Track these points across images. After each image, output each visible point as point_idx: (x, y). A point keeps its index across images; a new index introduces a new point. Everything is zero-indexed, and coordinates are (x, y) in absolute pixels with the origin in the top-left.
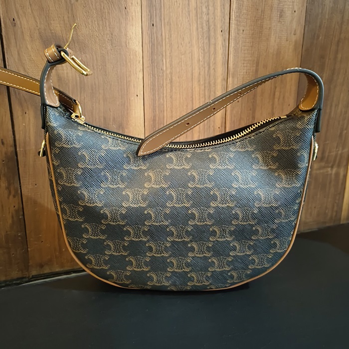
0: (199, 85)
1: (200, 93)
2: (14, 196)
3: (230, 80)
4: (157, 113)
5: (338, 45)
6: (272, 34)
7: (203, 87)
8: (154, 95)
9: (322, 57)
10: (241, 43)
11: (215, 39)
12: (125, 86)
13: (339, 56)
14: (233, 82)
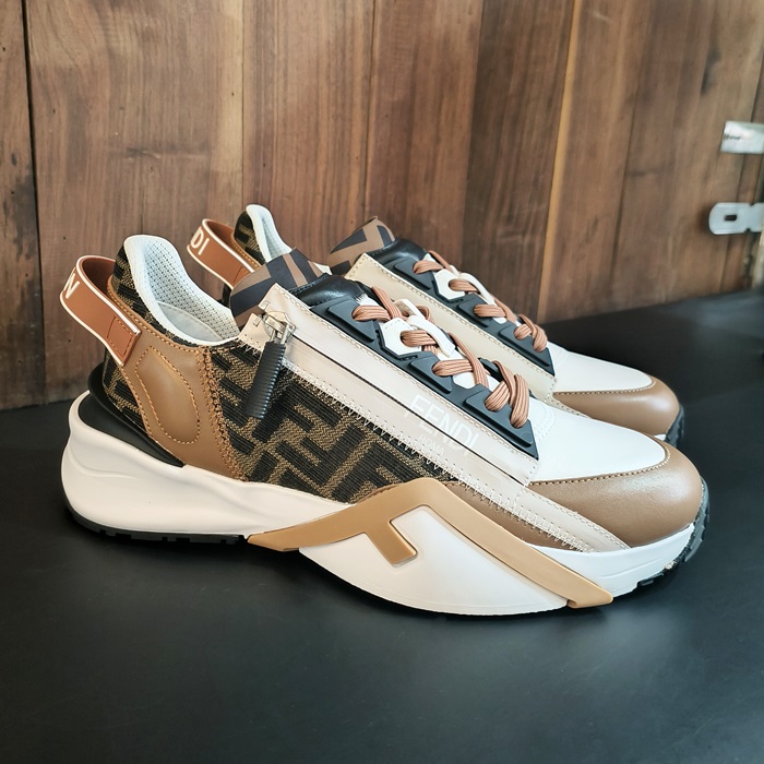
0: (329, 84)
1: (329, 97)
2: (28, 257)
3: (375, 80)
4: (263, 126)
5: (531, 36)
6: (438, 10)
7: (333, 88)
8: (258, 95)
9: (509, 53)
10: (391, 20)
11: (353, 10)
12: (215, 77)
13: (534, 53)
14: (379, 83)
